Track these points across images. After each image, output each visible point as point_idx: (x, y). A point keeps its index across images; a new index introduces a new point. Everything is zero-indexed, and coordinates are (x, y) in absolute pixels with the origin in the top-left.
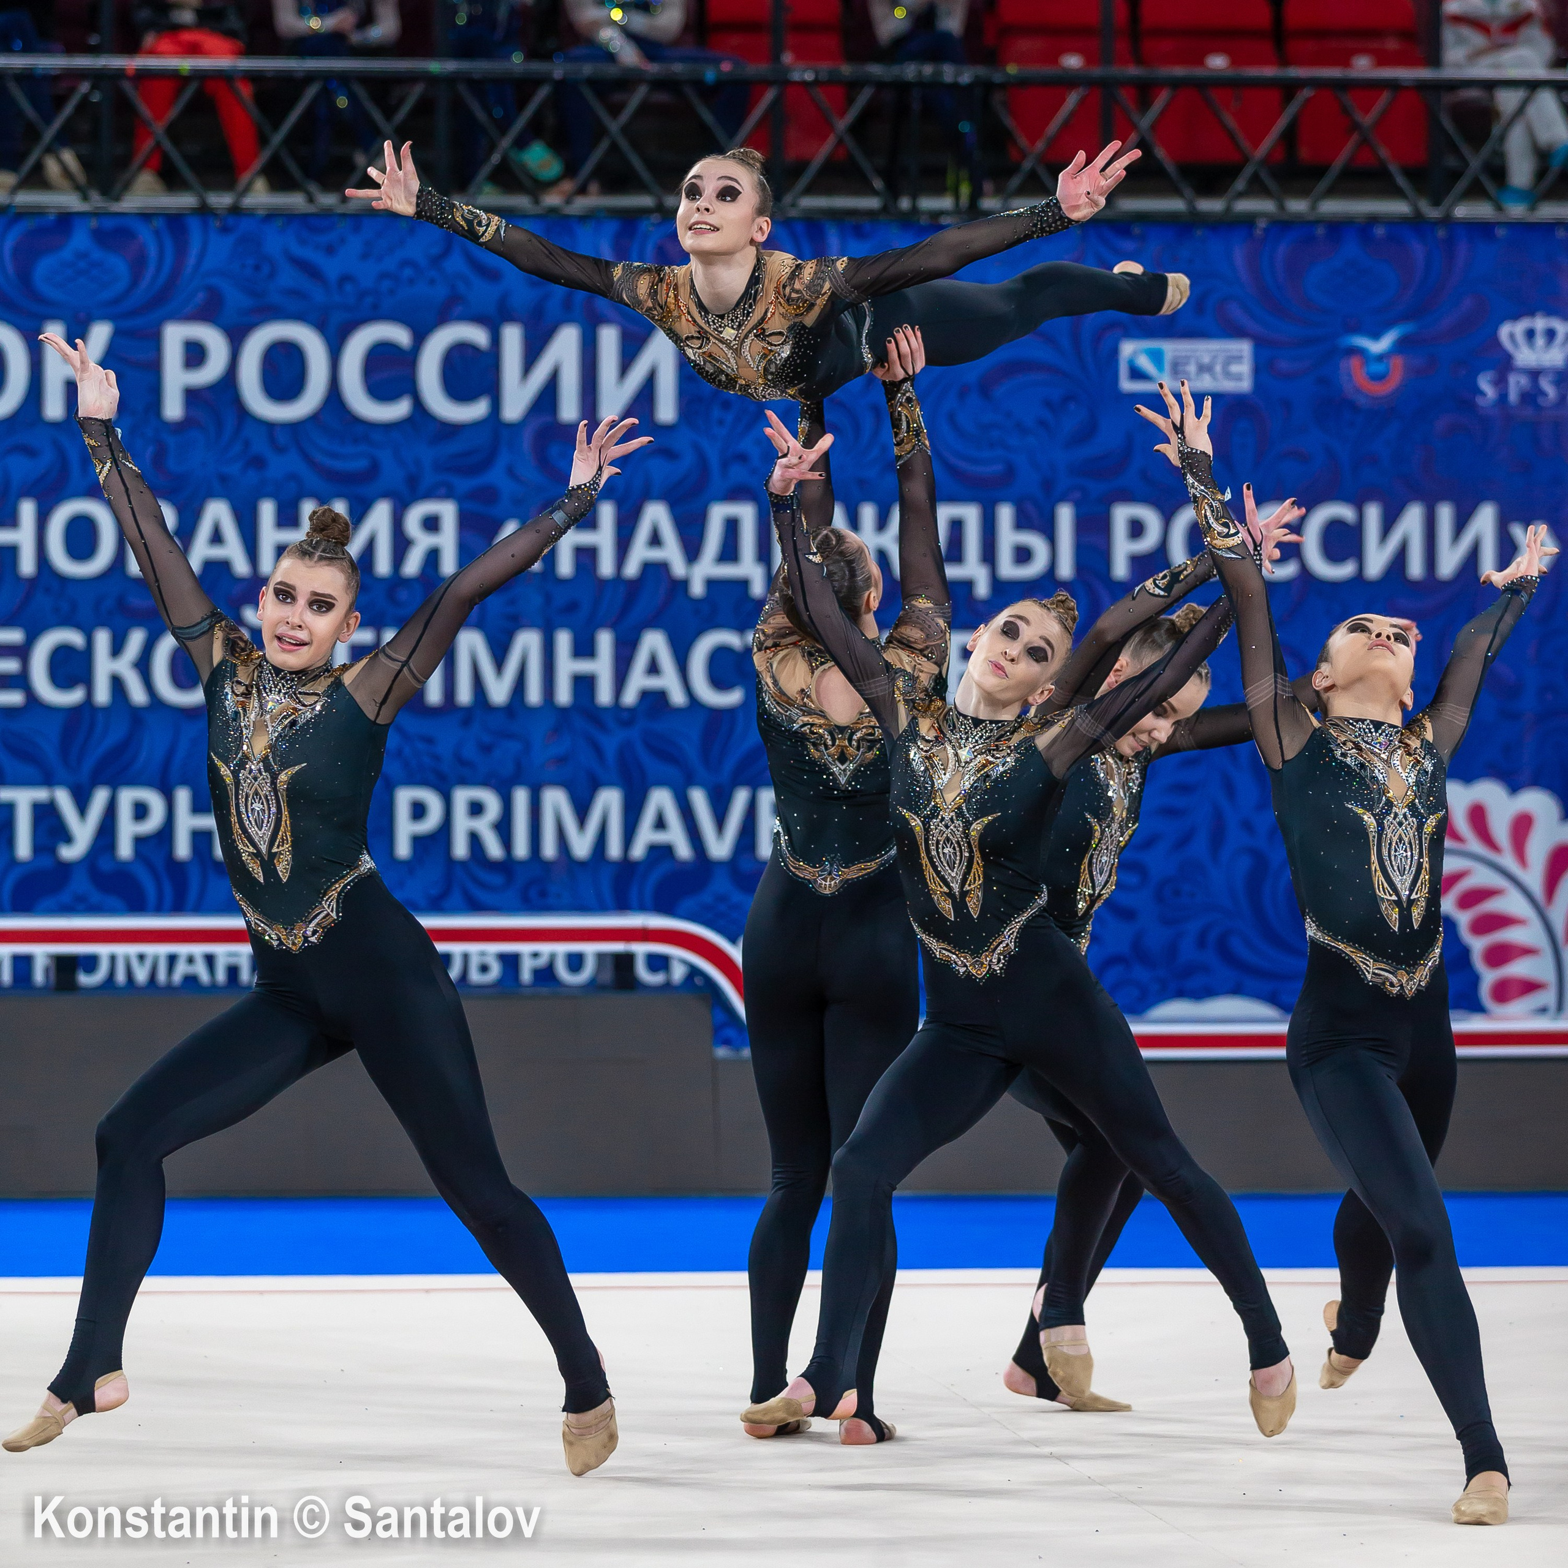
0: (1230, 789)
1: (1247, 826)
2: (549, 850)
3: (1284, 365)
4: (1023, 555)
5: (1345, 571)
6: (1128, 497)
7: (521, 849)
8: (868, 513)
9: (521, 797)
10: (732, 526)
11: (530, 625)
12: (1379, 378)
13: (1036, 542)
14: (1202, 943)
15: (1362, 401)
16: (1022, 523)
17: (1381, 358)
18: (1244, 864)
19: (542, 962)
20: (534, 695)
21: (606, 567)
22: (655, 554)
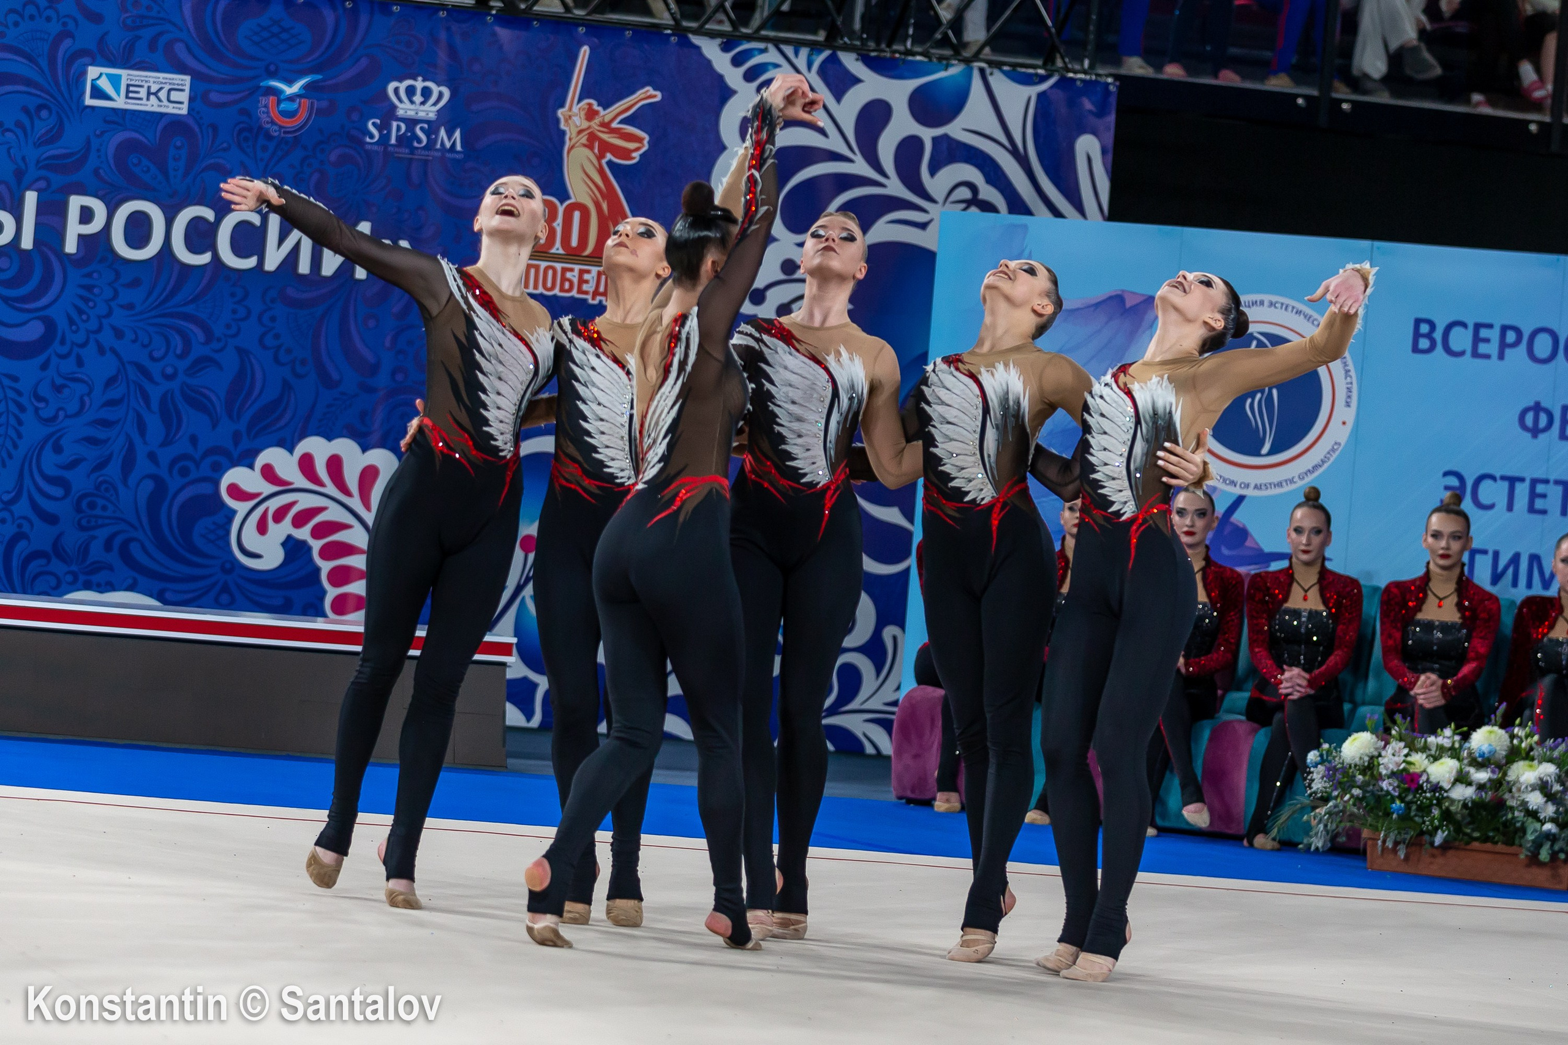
0: (141, 427)
1: (152, 457)
3: (214, 97)
5: (251, 262)
6: (82, 190)
12: (291, 114)
13: (7, 219)
14: (108, 546)
15: (274, 131)
17: (291, 98)
18: (148, 486)
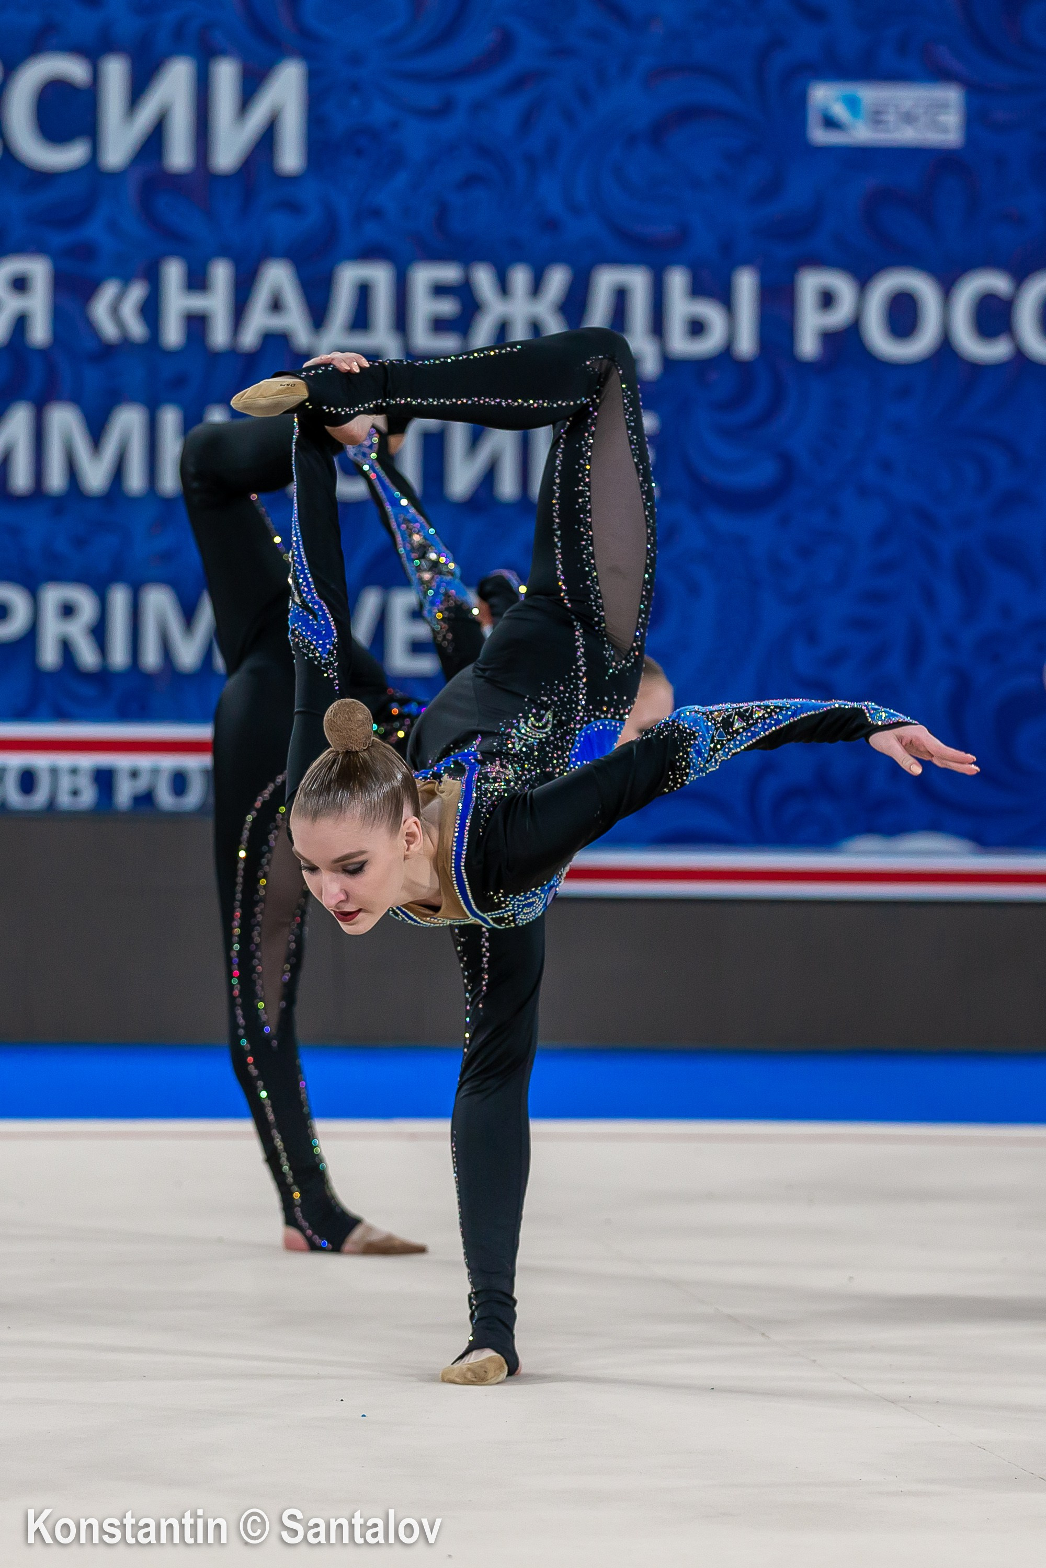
0: (929, 597)
1: (950, 641)
2: (151, 658)
3: (1000, 114)
4: (697, 328)
6: (818, 261)
7: (119, 656)
8: (520, 277)
9: (119, 598)
10: (364, 292)
11: (131, 399)
13: (711, 313)
16: (697, 290)
18: (946, 682)
19: (142, 784)
20: (135, 481)
21: (219, 336)
22: (276, 323)
